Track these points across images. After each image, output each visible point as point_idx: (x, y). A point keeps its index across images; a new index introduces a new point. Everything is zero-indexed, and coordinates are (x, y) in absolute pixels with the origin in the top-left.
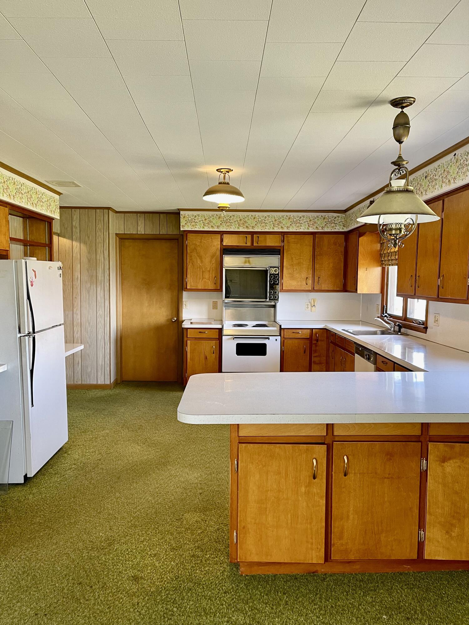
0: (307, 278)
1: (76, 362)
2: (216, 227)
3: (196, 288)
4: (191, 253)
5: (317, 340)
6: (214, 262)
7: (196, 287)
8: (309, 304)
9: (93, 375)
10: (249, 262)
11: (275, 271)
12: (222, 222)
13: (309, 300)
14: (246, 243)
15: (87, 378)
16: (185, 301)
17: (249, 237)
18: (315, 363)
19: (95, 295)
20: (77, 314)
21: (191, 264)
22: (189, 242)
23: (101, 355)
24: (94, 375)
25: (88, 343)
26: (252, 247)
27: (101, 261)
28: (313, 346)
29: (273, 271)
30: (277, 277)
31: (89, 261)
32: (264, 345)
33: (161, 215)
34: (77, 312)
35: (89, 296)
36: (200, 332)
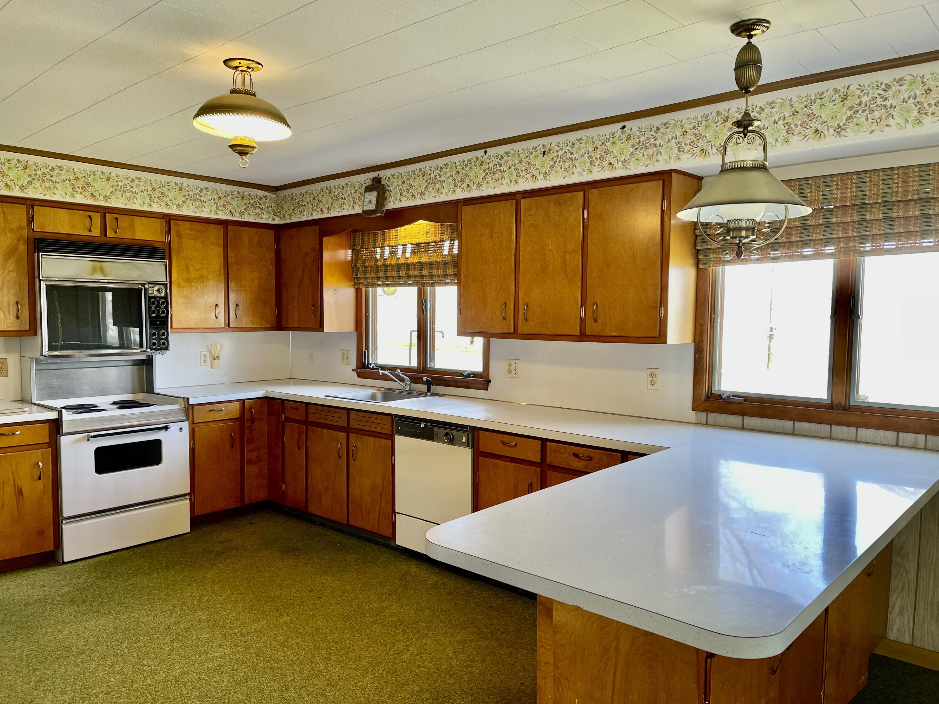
0: (217, 305)
5: (252, 420)
8: (208, 354)
10: (102, 271)
11: (158, 291)
13: (207, 346)
17: (97, 217)
18: (251, 462)
26: (104, 240)
28: (247, 431)
29: (154, 291)
32: (158, 443)
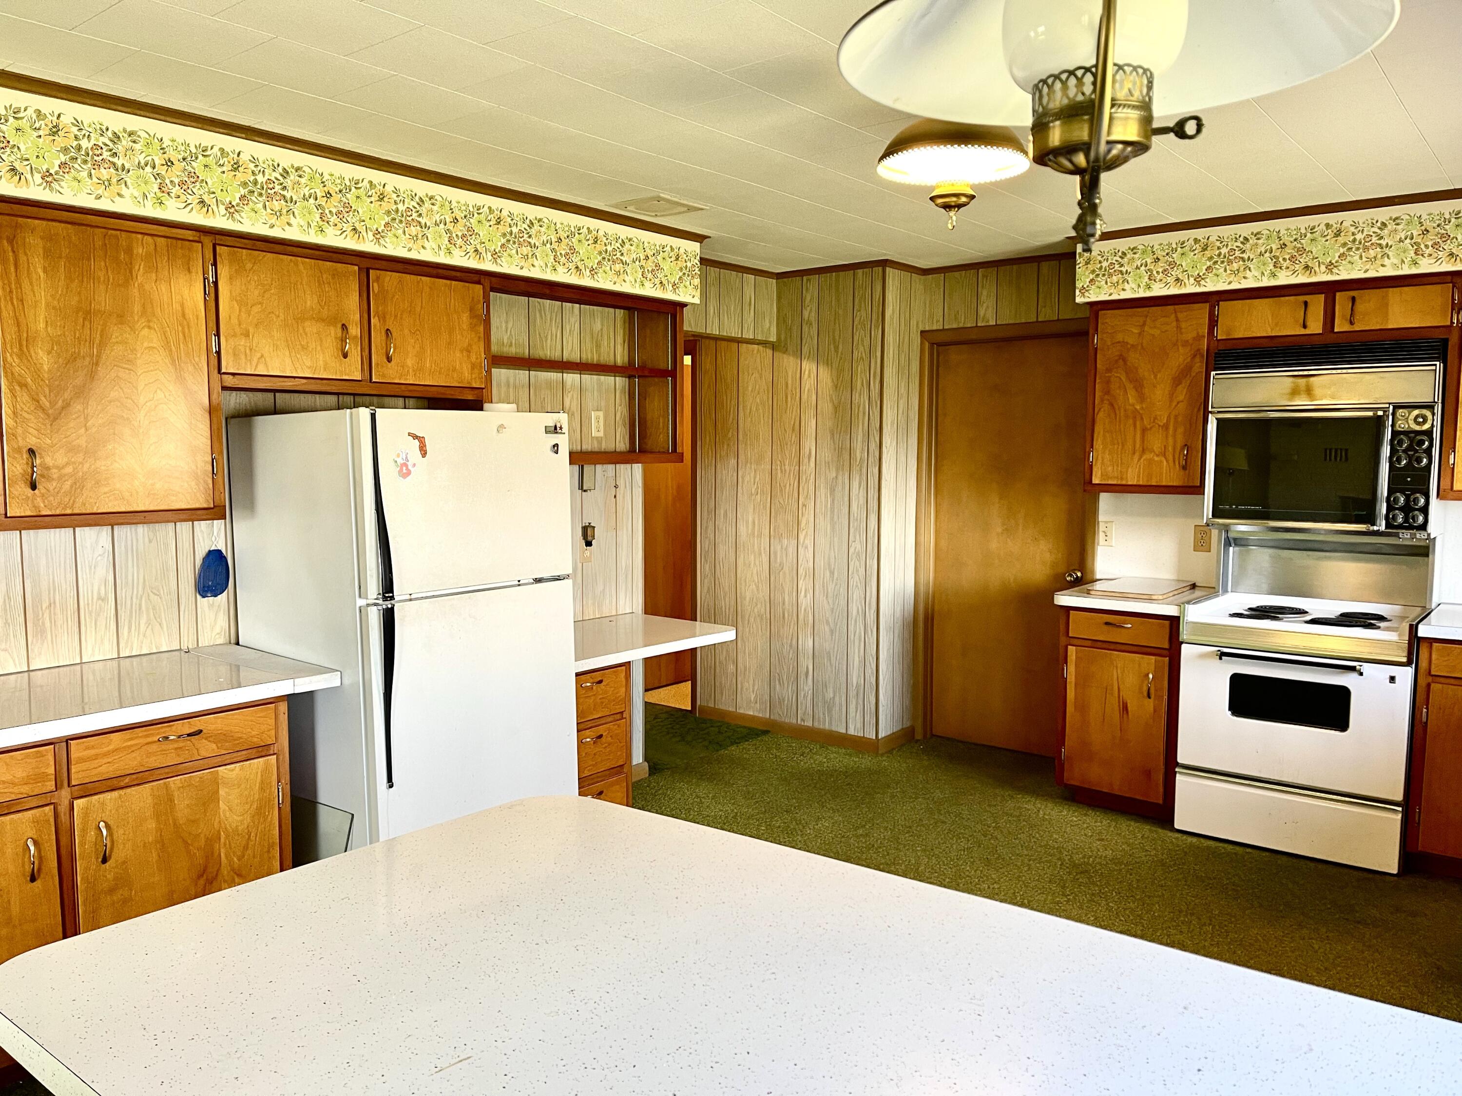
1: (802, 670)
2: (1192, 280)
3: (1119, 483)
4: (1109, 370)
6: (1181, 398)
7: (1122, 479)
9: (837, 709)
12: (1216, 262)
14: (1305, 326)
15: (824, 714)
16: (1106, 522)
19: (846, 499)
20: (806, 547)
21: (1106, 406)
22: (1102, 339)
23: (857, 659)
24: (840, 709)
25: (828, 622)
27: (861, 409)
30: (1423, 442)
31: (836, 409)
33: (1045, 266)
34: (806, 542)
35: (833, 500)
36: (1107, 623)
